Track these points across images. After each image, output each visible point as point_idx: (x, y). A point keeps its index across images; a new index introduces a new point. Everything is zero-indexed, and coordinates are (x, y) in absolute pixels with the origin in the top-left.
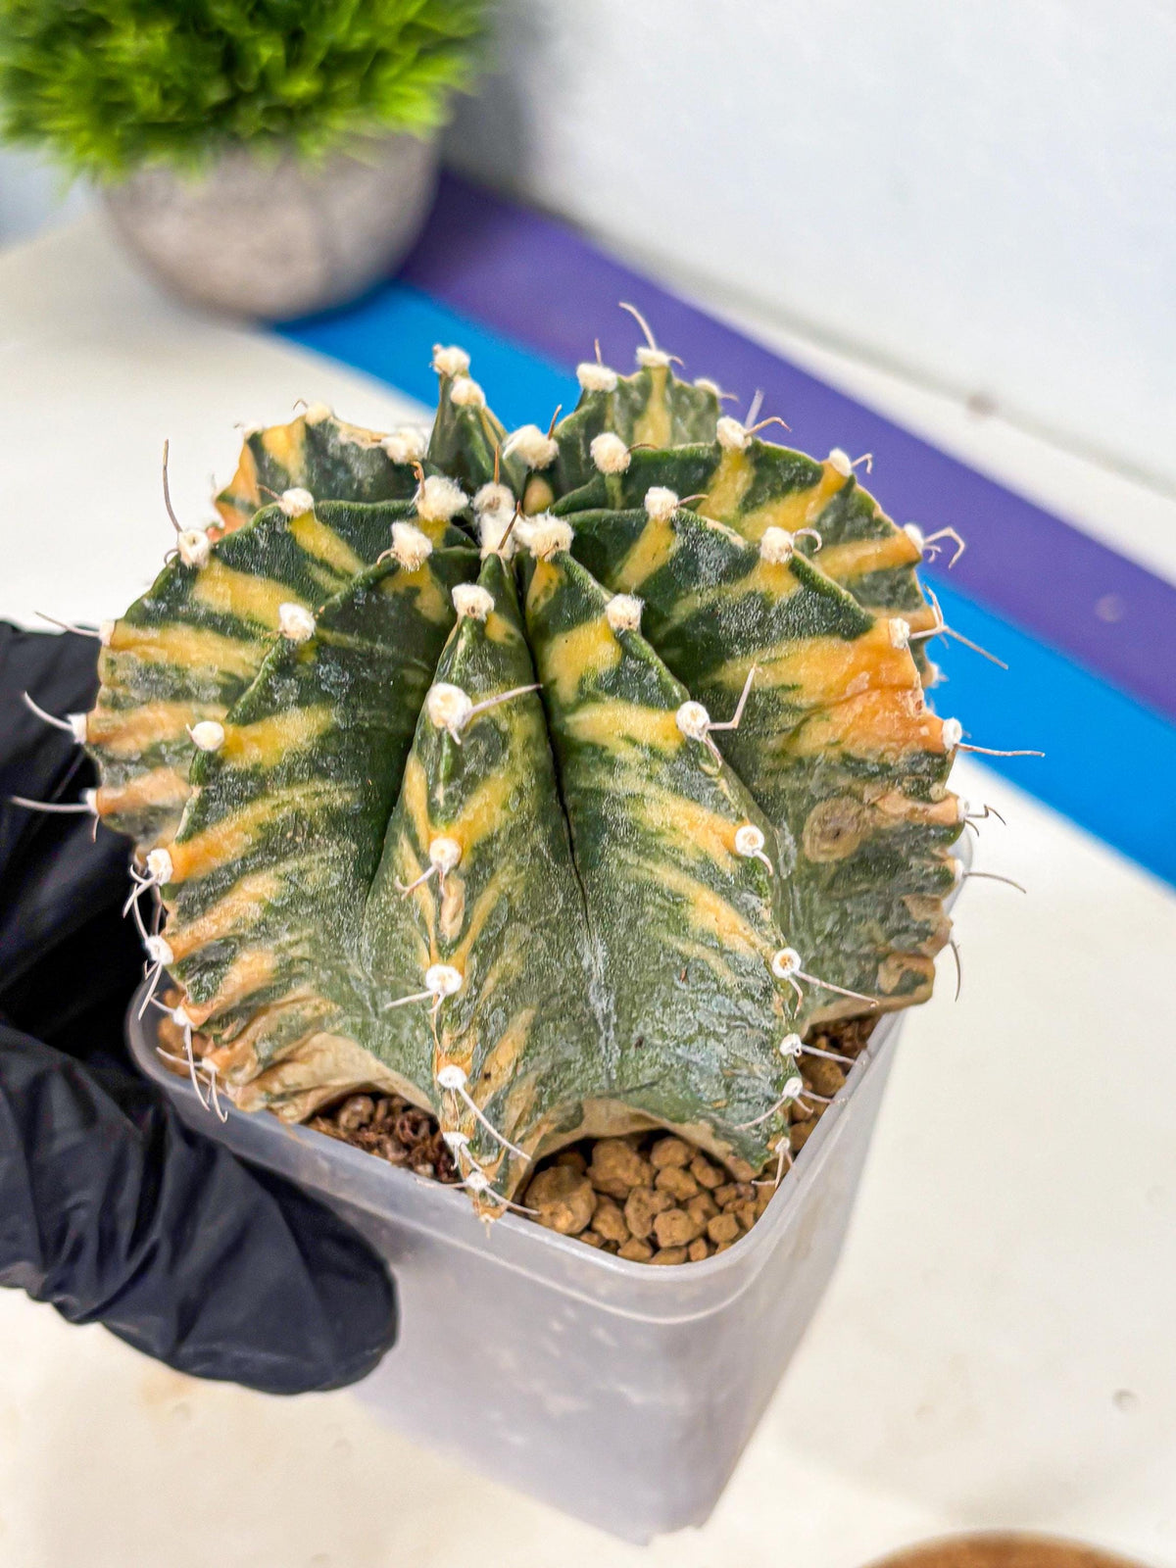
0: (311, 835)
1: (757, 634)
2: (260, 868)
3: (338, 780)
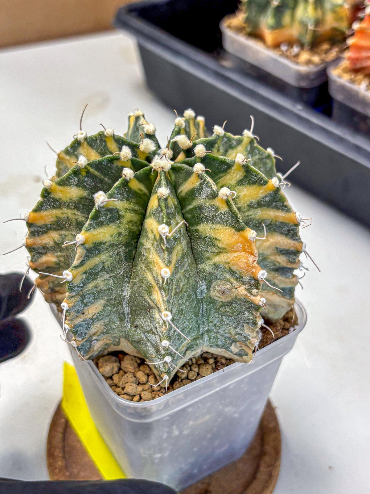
0: (70, 225)
1: (211, 218)
2: (55, 229)
3: (82, 213)
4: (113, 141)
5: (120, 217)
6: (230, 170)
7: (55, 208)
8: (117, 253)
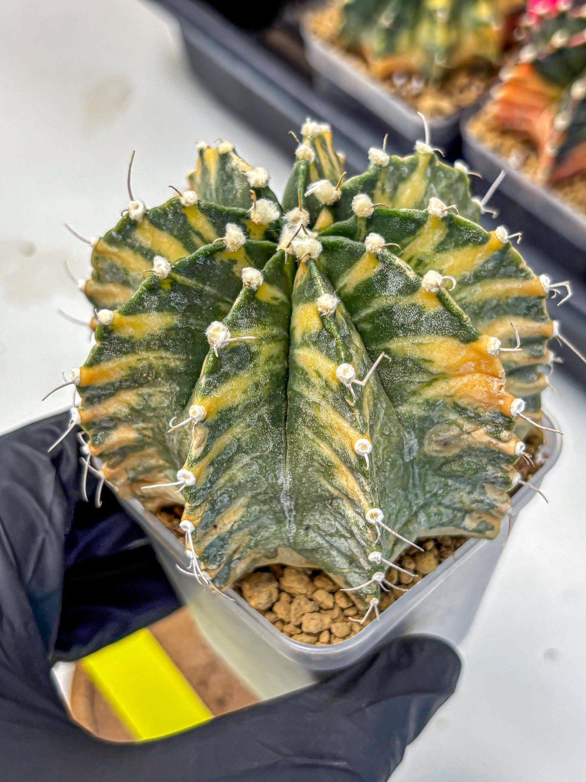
0: (156, 377)
1: (413, 327)
2: (129, 388)
3: (174, 353)
4: (200, 213)
5: (253, 356)
6: (422, 230)
7: (126, 353)
8: (258, 418)
